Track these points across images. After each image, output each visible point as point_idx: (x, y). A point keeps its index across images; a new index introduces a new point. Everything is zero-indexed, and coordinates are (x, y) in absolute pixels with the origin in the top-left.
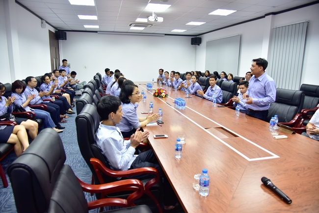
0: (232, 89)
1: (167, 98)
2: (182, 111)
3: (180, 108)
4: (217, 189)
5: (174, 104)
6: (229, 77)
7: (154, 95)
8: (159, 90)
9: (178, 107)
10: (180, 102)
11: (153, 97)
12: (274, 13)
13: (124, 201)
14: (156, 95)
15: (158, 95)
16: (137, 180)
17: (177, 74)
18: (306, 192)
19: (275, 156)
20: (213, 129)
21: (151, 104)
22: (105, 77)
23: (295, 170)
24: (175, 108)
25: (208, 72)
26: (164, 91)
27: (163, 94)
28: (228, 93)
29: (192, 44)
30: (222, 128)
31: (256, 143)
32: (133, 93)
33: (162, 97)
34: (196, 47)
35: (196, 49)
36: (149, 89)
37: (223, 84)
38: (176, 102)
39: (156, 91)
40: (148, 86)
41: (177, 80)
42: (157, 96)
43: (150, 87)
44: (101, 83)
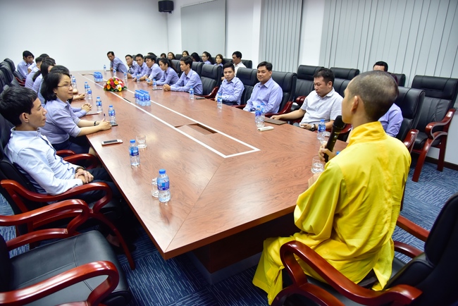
0: (215, 74)
1: (125, 93)
2: (146, 108)
3: (144, 104)
4: (181, 193)
5: (134, 99)
6: (218, 60)
7: (106, 88)
8: (112, 81)
9: (141, 103)
10: (142, 95)
11: (104, 92)
13: (65, 231)
14: (109, 88)
15: (111, 88)
16: (79, 200)
17: (140, 58)
18: (280, 181)
19: (256, 150)
20: (186, 127)
21: (98, 100)
22: (21, 65)
23: (274, 161)
24: (136, 104)
25: (187, 52)
26: (120, 82)
27: (119, 87)
28: (211, 80)
29: (160, 10)
30: (198, 125)
31: (237, 138)
32: (59, 85)
33: (118, 91)
34: (166, 15)
35: (167, 19)
36: (98, 80)
37: (204, 69)
38: (137, 96)
39: (108, 83)
40: (95, 76)
41: (141, 66)
42: (110, 90)
43: (99, 77)
44: (16, 76)
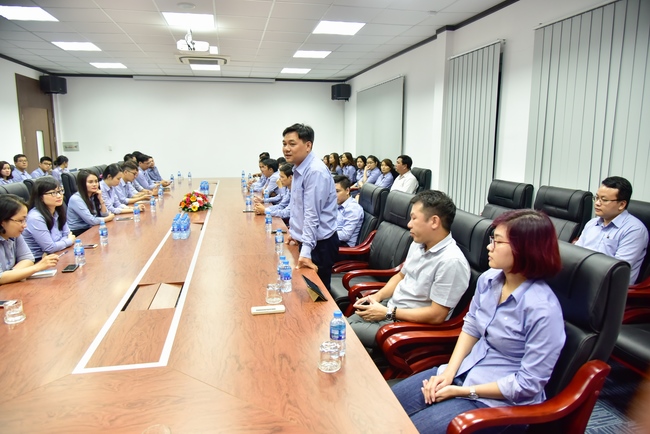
6: (383, 168)
8: (189, 197)
12: (452, 28)
15: (186, 207)
19: (162, 362)
26: (199, 199)
27: (195, 205)
29: (333, 98)
33: (192, 211)
34: (344, 105)
35: (344, 109)
39: (184, 199)
